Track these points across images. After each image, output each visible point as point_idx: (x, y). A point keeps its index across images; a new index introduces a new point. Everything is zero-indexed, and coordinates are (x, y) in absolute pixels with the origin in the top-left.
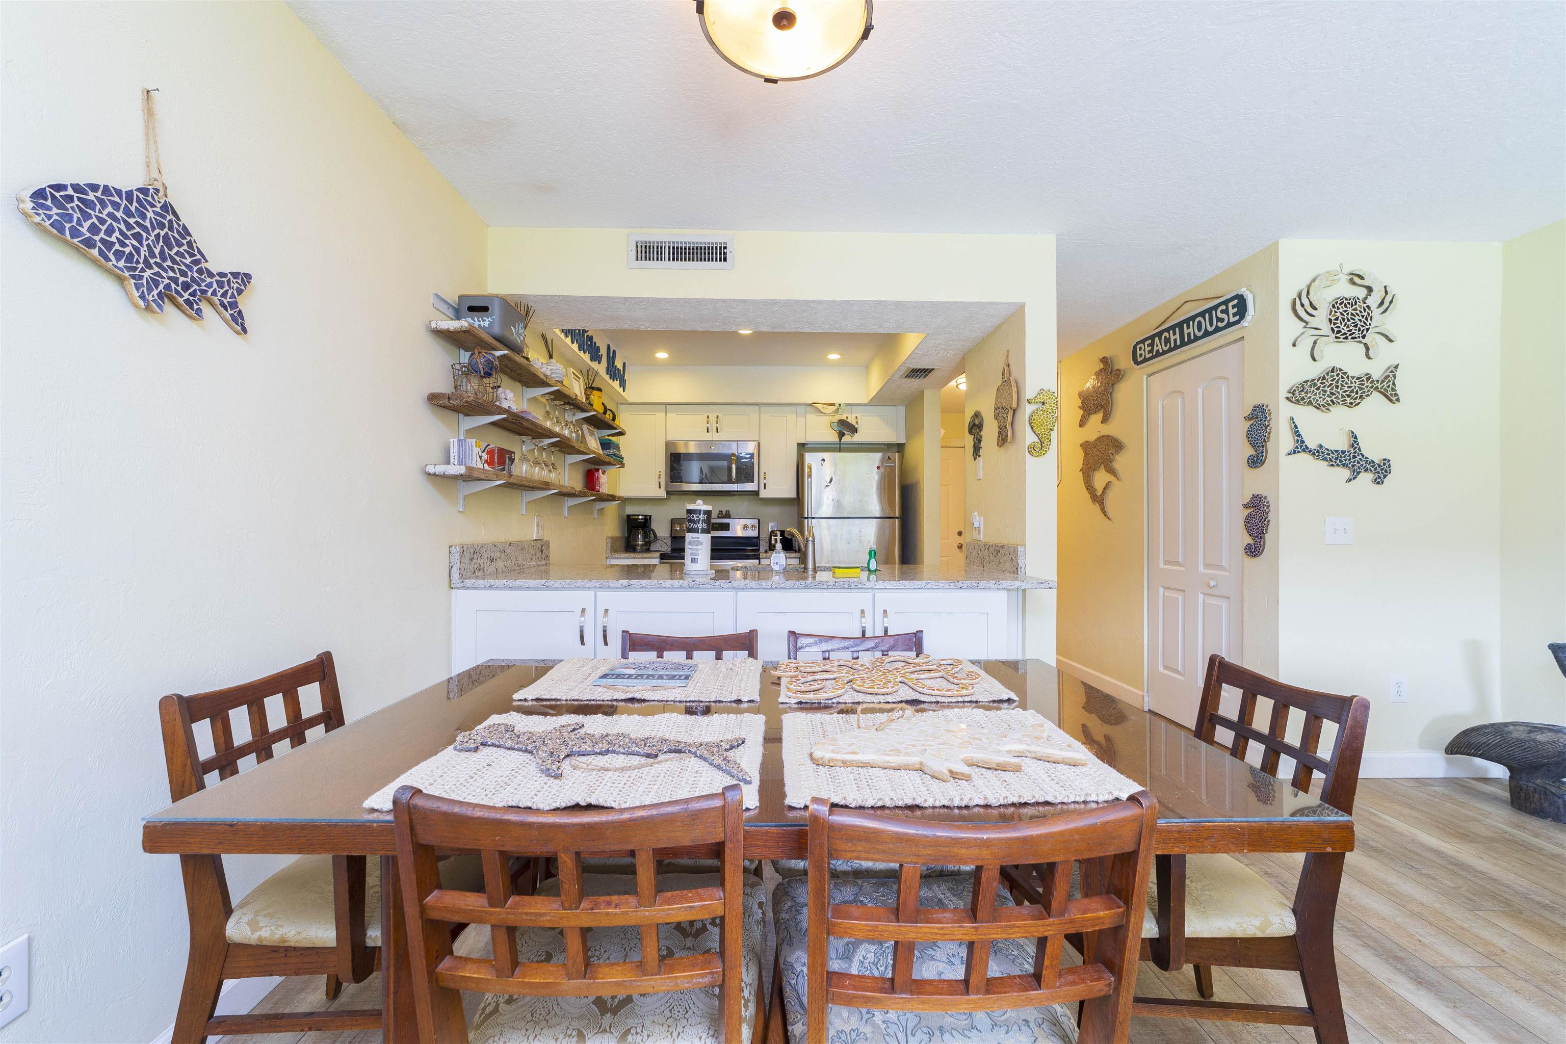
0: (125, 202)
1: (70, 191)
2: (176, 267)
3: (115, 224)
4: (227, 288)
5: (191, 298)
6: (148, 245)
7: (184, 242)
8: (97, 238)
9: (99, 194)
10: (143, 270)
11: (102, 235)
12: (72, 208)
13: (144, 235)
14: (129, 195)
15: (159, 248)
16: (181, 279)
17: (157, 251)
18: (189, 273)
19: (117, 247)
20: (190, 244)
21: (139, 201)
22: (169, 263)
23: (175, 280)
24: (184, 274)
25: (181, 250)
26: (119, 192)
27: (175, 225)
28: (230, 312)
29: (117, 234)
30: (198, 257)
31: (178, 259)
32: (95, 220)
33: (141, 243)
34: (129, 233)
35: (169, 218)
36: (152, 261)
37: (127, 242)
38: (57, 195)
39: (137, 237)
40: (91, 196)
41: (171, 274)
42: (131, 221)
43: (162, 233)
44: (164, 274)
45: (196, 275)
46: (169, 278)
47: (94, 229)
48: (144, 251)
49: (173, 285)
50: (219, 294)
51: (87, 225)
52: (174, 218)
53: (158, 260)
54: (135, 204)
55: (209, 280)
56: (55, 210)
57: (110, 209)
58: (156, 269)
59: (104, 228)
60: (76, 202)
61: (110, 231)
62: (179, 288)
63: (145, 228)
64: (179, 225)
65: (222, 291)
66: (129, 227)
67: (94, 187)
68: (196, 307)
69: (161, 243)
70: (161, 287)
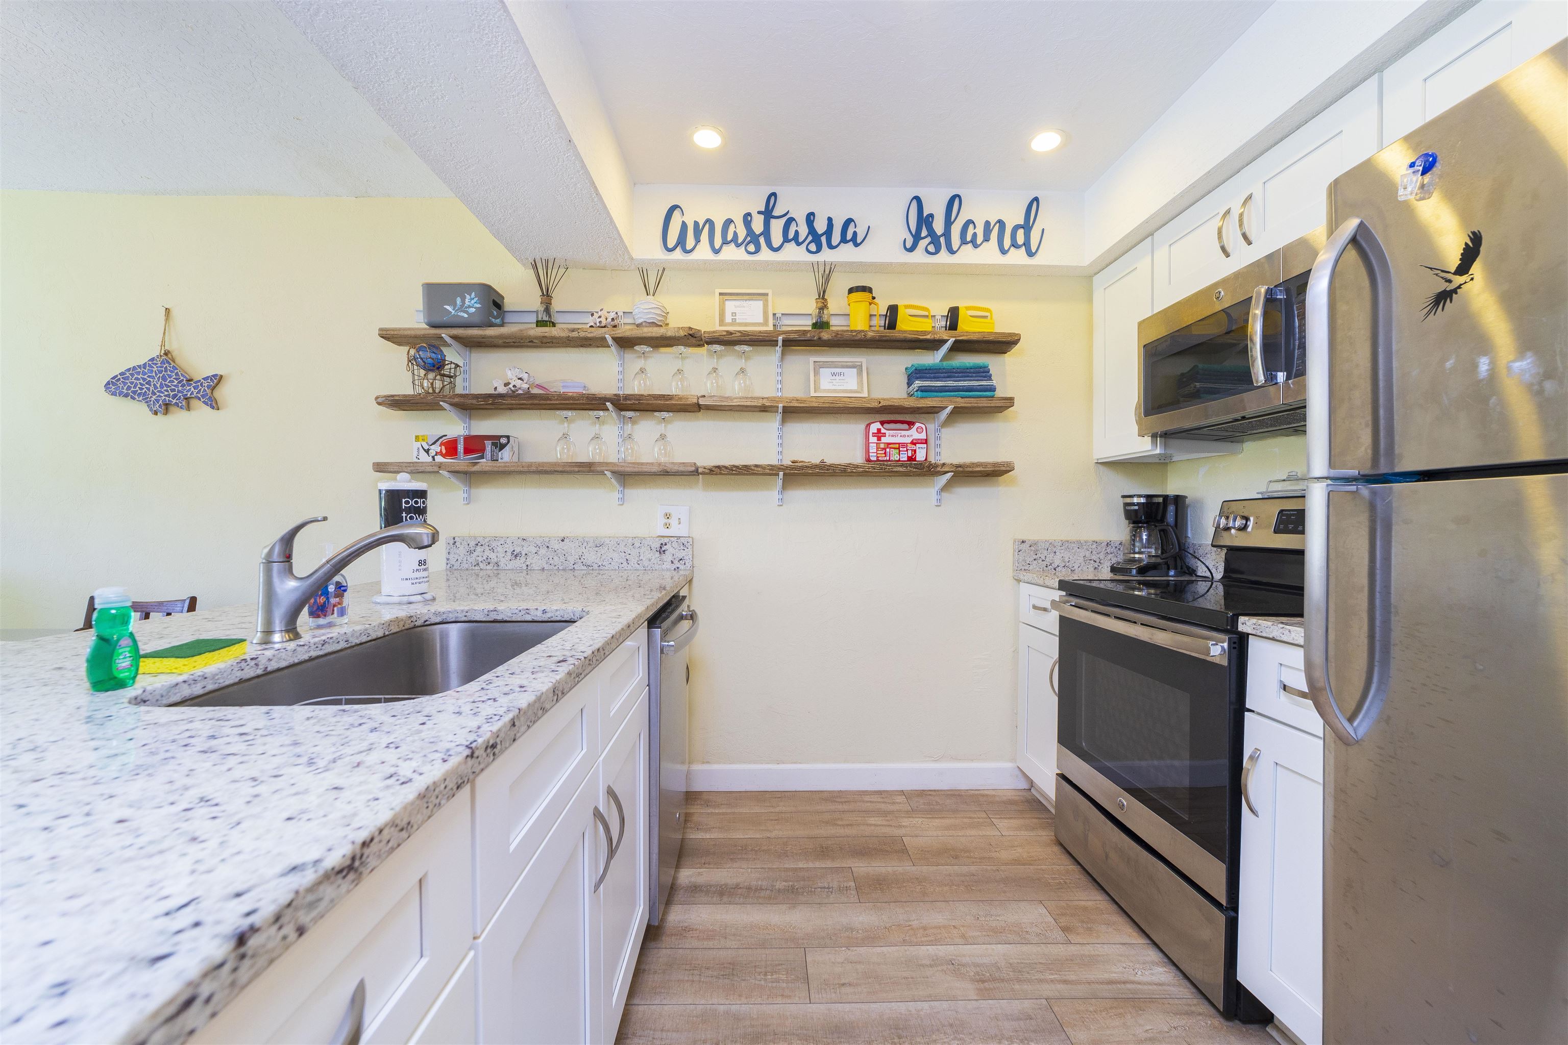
0: (142, 369)
1: (119, 377)
2: (168, 389)
3: (138, 382)
4: (200, 387)
5: (177, 401)
6: (154, 385)
7: (174, 374)
8: (130, 392)
9: (131, 372)
10: (151, 397)
11: (132, 389)
12: (120, 383)
13: (152, 380)
14: (145, 365)
15: (159, 383)
16: (172, 394)
17: (158, 386)
18: (177, 389)
19: (139, 391)
20: (177, 374)
21: (150, 366)
22: (165, 388)
23: (168, 396)
24: (173, 390)
25: (172, 379)
26: (139, 366)
27: (168, 368)
28: (202, 400)
29: (139, 386)
30: (182, 378)
31: (169, 384)
32: (129, 384)
33: (150, 385)
34: (144, 383)
35: (165, 366)
36: (156, 391)
37: (143, 387)
38: (114, 381)
39: (149, 383)
40: (128, 375)
41: (166, 393)
42: (145, 377)
43: (161, 375)
44: (162, 395)
45: (180, 388)
46: (166, 396)
47: (129, 388)
48: (152, 388)
49: (167, 398)
50: (195, 393)
51: (125, 388)
52: (167, 365)
53: (159, 389)
54: (148, 368)
55: (188, 388)
56: (113, 387)
57: (136, 376)
58: (158, 394)
59: (133, 386)
60: (122, 380)
61: (135, 387)
62: (170, 399)
63: (153, 378)
64: (170, 367)
65: (197, 391)
66: (144, 379)
67: (129, 370)
68: (180, 405)
69: (161, 380)
70: (161, 402)
